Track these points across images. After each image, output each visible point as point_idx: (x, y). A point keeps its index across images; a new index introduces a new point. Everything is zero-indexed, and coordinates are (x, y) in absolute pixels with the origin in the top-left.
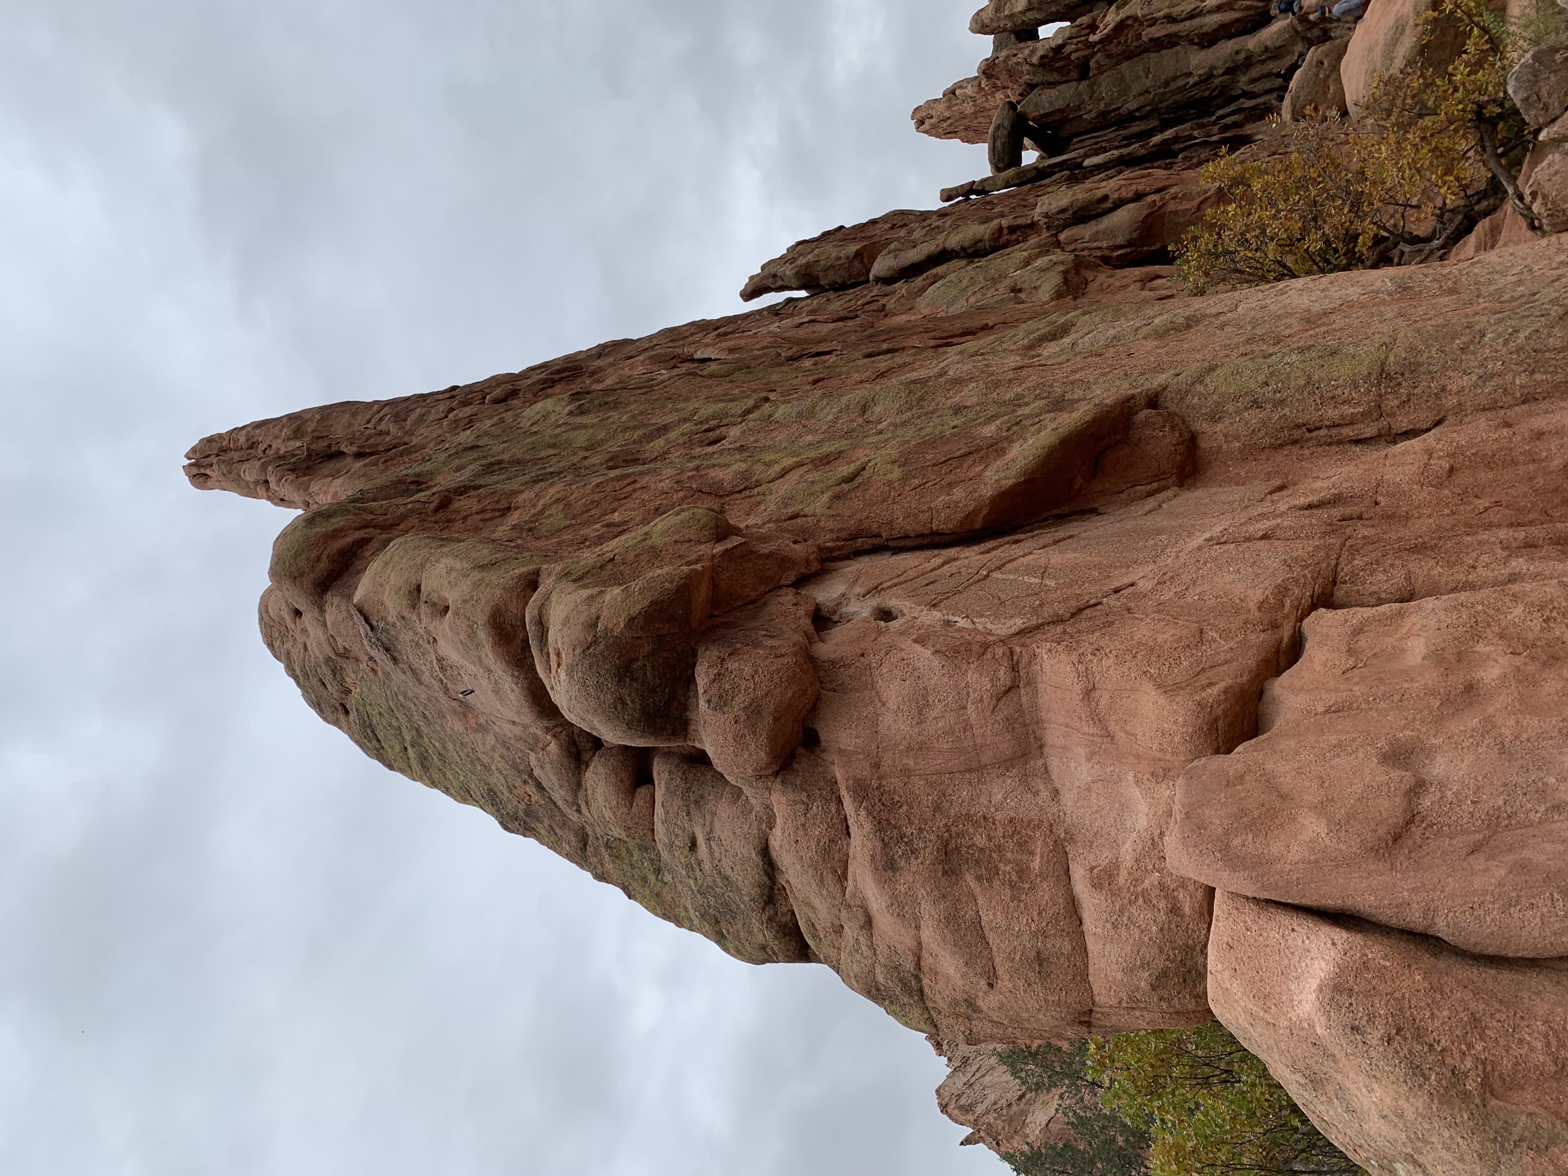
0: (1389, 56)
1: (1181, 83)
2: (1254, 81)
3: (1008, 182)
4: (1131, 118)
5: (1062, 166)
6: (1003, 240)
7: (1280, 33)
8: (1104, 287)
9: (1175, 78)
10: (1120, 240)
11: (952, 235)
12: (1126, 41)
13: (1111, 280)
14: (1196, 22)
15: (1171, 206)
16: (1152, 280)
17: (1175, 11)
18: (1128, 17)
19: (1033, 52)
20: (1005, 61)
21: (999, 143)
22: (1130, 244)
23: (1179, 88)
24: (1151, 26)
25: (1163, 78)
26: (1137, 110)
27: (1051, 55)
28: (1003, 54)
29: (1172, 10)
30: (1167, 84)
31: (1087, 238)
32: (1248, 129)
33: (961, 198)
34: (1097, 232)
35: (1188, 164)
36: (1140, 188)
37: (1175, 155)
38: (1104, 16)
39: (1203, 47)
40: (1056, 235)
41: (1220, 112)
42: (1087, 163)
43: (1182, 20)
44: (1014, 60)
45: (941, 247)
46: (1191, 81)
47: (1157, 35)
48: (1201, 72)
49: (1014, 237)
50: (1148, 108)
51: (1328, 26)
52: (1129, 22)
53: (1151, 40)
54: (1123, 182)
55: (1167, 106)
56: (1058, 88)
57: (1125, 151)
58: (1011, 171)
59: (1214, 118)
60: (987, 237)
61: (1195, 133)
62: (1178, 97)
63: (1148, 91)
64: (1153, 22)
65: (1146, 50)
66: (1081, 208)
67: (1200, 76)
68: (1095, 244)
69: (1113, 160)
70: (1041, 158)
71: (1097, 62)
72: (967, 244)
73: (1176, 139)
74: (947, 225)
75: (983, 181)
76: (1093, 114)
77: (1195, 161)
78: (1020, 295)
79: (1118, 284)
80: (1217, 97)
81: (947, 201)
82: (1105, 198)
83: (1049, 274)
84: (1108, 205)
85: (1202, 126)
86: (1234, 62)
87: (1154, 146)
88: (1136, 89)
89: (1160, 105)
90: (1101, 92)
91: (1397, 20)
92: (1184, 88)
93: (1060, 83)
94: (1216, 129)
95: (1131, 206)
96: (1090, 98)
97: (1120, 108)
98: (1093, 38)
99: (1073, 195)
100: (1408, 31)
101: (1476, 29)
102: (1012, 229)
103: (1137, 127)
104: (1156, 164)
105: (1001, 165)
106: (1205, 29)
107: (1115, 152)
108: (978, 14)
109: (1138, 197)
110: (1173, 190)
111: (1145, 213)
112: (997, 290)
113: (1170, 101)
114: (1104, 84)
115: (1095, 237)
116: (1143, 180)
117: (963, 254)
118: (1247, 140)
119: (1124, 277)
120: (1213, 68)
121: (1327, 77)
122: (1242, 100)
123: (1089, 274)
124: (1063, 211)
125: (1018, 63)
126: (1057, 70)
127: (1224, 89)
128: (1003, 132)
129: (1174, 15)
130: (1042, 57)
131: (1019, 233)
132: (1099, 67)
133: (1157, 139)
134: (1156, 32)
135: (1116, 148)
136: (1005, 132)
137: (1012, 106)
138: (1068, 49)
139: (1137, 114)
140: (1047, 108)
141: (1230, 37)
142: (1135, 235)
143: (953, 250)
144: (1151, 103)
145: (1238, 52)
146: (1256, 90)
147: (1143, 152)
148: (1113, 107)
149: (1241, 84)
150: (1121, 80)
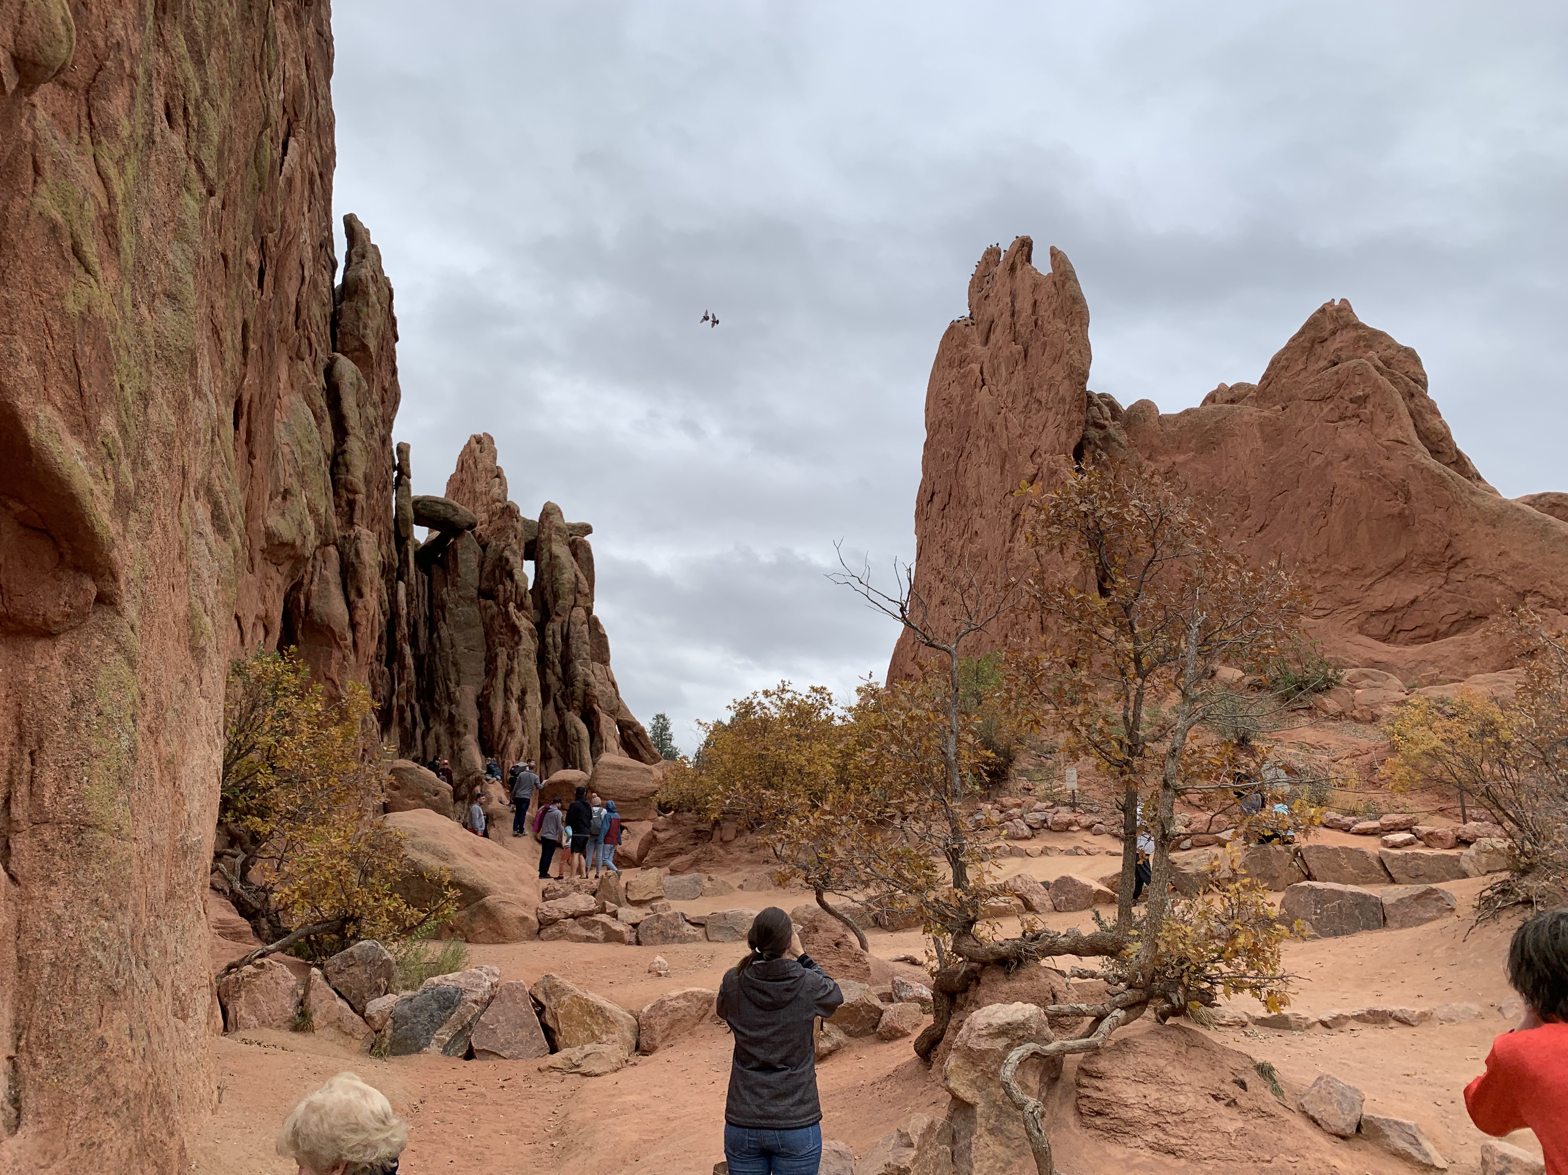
0: (425, 848)
2: (437, 739)
3: (401, 509)
4: (433, 628)
5: (404, 562)
6: (344, 493)
7: (472, 763)
8: (269, 581)
9: (458, 672)
10: (314, 603)
11: (360, 444)
12: (501, 633)
13: (274, 588)
14: (501, 694)
15: (337, 654)
16: (265, 626)
17: (515, 677)
18: (520, 638)
19: (514, 553)
20: (513, 526)
21: (440, 507)
22: (308, 611)
23: (449, 673)
24: (508, 655)
25: (461, 662)
26: (439, 637)
27: (508, 568)
28: (519, 526)
30: (455, 664)
31: (324, 572)
32: (395, 731)
33: (397, 462)
34: (328, 583)
35: (377, 675)
36: (362, 629)
37: (389, 664)
38: (527, 618)
39: (478, 697)
40: (335, 544)
41: (417, 708)
42: (401, 585)
43: (505, 682)
44: (512, 536)
45: (350, 431)
46: (452, 686)
47: (499, 661)
48: (458, 694)
49: (343, 504)
50: (438, 646)
51: (467, 801)
52: (516, 638)
53: (496, 654)
54: (371, 613)
55: (435, 662)
56: (477, 570)
57: (404, 622)
58: (411, 514)
59: (413, 701)
60: (350, 477)
62: (440, 672)
63: (453, 646)
64: (510, 658)
65: (489, 650)
66: (355, 571)
67: (454, 693)
68: (316, 579)
69: (397, 608)
70: (417, 544)
71: (491, 607)
72: (348, 457)
73: (403, 667)
74: (372, 442)
75: (408, 486)
76: (445, 597)
77: (378, 681)
78: (280, 498)
79: (268, 594)
80: (432, 707)
81: (398, 448)
82: (360, 595)
83: (295, 529)
84: (353, 596)
85: (409, 690)
86: (458, 722)
87: (402, 648)
89: (437, 656)
91: (453, 855)
92: (447, 679)
93: (481, 572)
94: (403, 702)
95: (347, 618)
97: (444, 620)
98: (512, 606)
99: (371, 566)
100: (442, 863)
101: (424, 915)
102: (351, 504)
103: (423, 633)
104: (384, 647)
105: (419, 506)
106: (492, 700)
107: (405, 611)
108: (560, 511)
109: (354, 625)
110: (352, 657)
111: (336, 630)
112: (290, 475)
113: (439, 665)
115: (323, 580)
116: (369, 631)
117: (338, 451)
118: (385, 728)
119: (274, 601)
120: (458, 705)
121: (422, 798)
122: (423, 727)
123: (286, 568)
124: (357, 554)
125: (508, 537)
126: (493, 571)
127: (438, 713)
128: (450, 513)
130: (507, 560)
131: (346, 509)
132: (485, 608)
133: (407, 649)
134: (502, 660)
135: (408, 613)
136: (449, 516)
137: (472, 526)
138: (508, 583)
139: (435, 635)
140: (461, 556)
141: (480, 721)
142: (316, 618)
143: (344, 442)
144: (442, 649)
145: (466, 726)
146: (429, 739)
147: (399, 636)
148: (447, 616)
149: (437, 727)
150: (468, 625)
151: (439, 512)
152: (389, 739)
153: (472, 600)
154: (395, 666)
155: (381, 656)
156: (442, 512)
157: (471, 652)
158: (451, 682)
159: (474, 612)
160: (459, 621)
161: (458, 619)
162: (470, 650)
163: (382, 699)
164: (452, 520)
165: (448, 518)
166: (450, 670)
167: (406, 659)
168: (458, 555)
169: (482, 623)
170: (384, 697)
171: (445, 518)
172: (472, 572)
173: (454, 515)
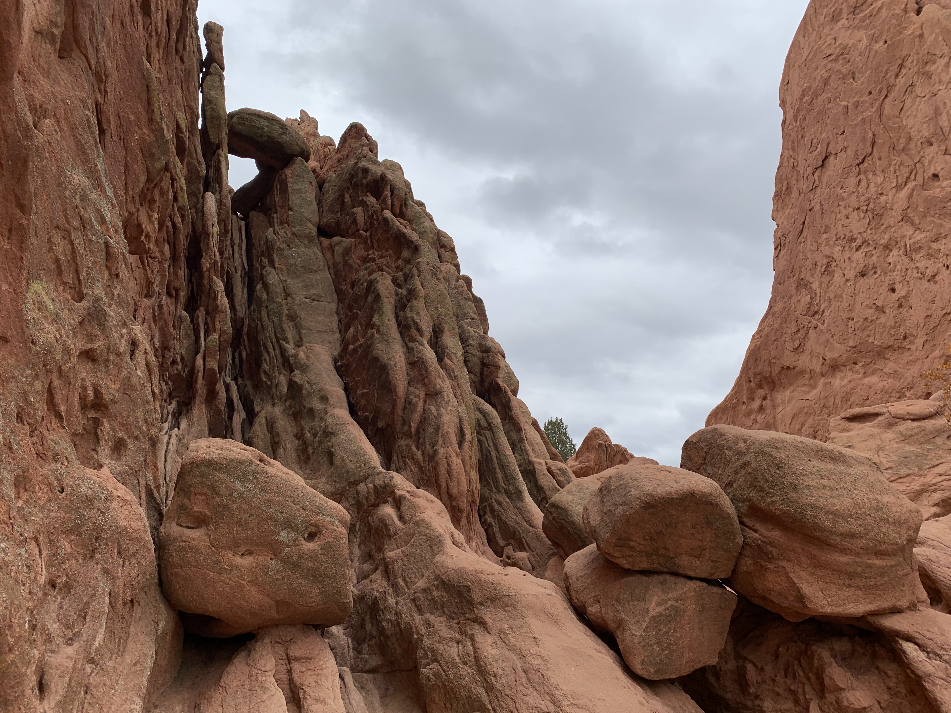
1: (290, 334)
4: (256, 278)
9: (298, 327)
14: (394, 336)
17: (420, 304)
21: (264, 123)
23: (283, 331)
25: (302, 314)
26: (266, 286)
29: (422, 299)
30: (293, 318)
35: (169, 322)
37: (190, 307)
42: (211, 199)
43: (400, 317)
46: (290, 348)
47: (376, 289)
48: (301, 356)
50: (265, 296)
55: (260, 320)
56: (315, 203)
57: (214, 244)
61: (216, 336)
62: (270, 332)
63: (287, 295)
67: (296, 356)
69: (204, 226)
76: (271, 238)
81: (205, 28)
86: (310, 394)
87: (211, 282)
88: (294, 284)
89: (264, 311)
90: (297, 246)
92: (280, 338)
93: (321, 202)
94: (213, 364)
96: (294, 234)
97: (273, 266)
105: (235, 120)
107: (216, 230)
113: (267, 323)
114: (309, 251)
120: (304, 369)
126: (341, 197)
127: (268, 389)
128: (276, 130)
129: (415, 303)
132: (332, 246)
133: (219, 287)
134: (384, 287)
136: (275, 134)
139: (259, 286)
140: (293, 186)
144: (270, 299)
145: (324, 399)
146: (256, 426)
147: (206, 264)
148: (276, 258)
149: (269, 408)
150: (308, 269)
151: (262, 128)
152: (191, 424)
153: (310, 239)
154: (201, 313)
155: (177, 290)
156: (266, 129)
157: (315, 302)
158: (288, 343)
159: (315, 254)
160: (295, 264)
161: (292, 262)
162: (314, 300)
163: (179, 360)
164: (280, 140)
165: (274, 138)
166: (285, 326)
167: (219, 298)
168: (289, 184)
169: (326, 267)
170: (182, 359)
171: (269, 137)
172: (309, 206)
173: (281, 134)
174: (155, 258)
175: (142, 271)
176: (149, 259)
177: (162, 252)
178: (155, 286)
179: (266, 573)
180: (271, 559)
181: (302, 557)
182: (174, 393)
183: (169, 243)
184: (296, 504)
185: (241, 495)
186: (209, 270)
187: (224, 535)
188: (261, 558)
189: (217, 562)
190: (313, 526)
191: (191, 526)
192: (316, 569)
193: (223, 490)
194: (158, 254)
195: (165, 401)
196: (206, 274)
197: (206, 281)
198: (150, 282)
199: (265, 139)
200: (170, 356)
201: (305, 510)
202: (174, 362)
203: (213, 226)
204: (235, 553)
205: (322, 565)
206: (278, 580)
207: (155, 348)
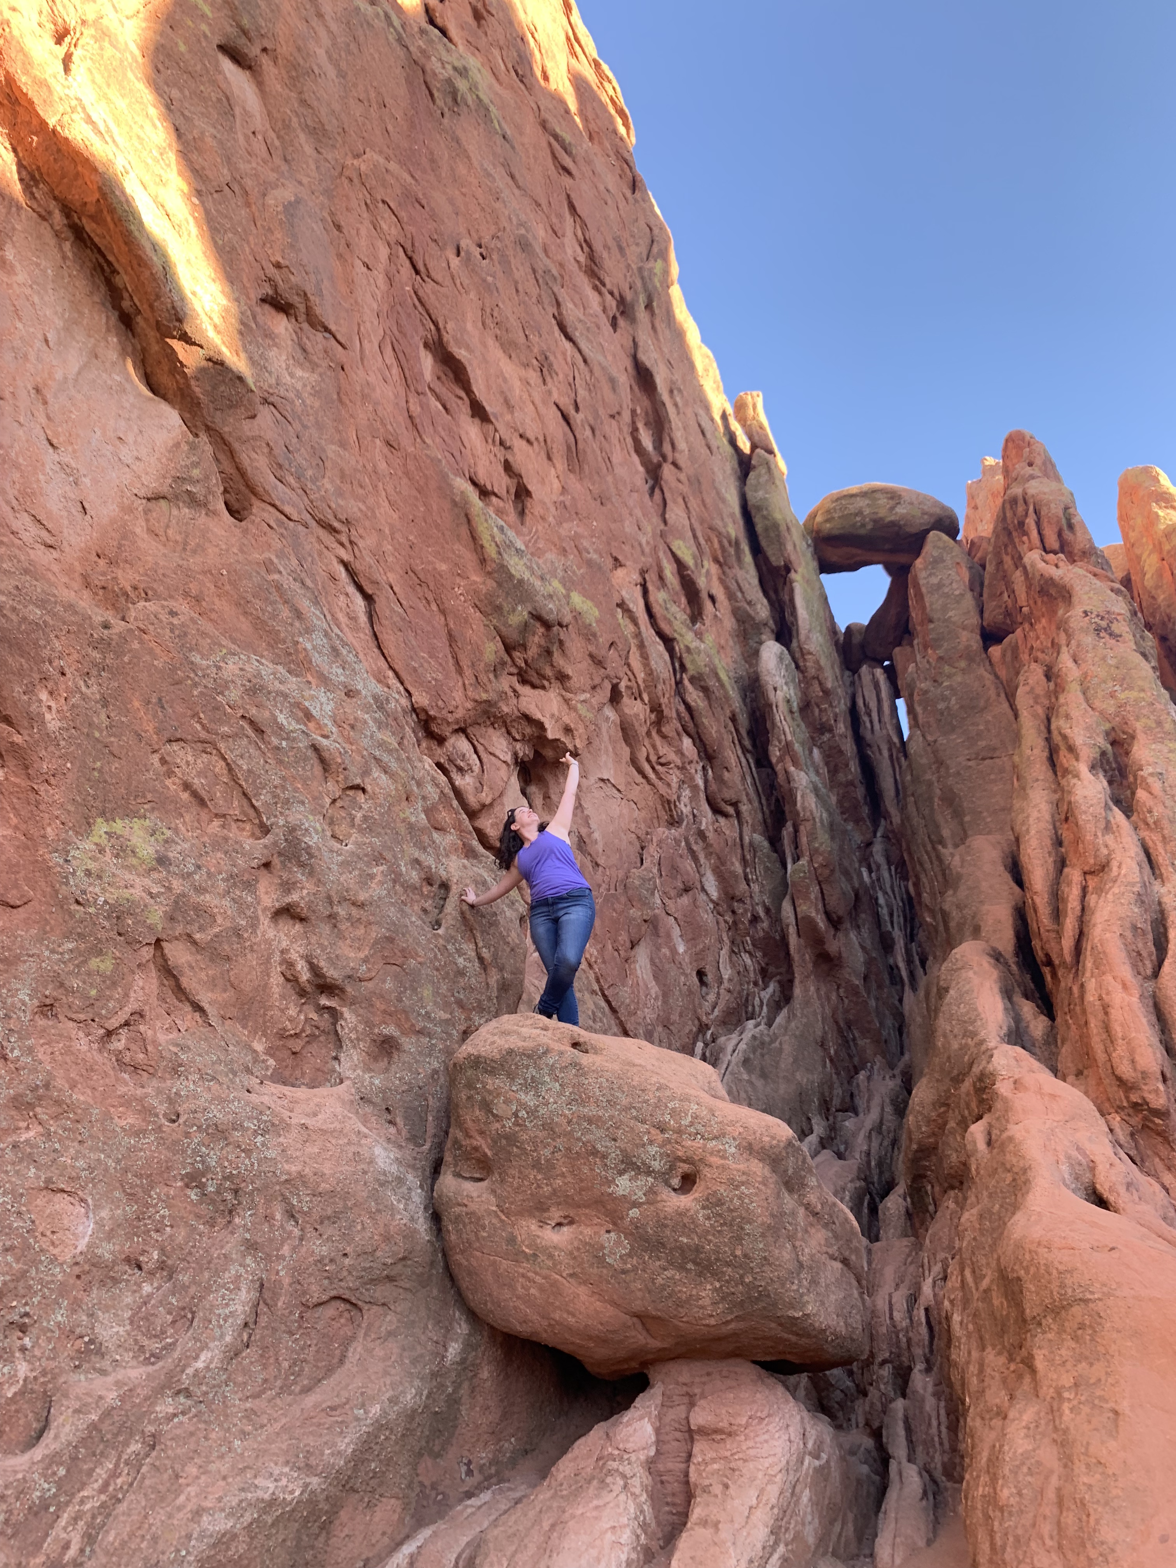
1: (948, 829)
25: (963, 789)
30: (949, 800)
46: (949, 852)
48: (960, 864)
62: (922, 834)
67: (952, 865)
87: (789, 778)
88: (950, 743)
90: (949, 677)
92: (936, 842)
93: (977, 596)
96: (942, 659)
114: (969, 678)
140: (928, 581)
151: (860, 513)
152: (791, 1016)
153: (970, 657)
154: (787, 832)
155: (735, 804)
156: (867, 511)
157: (987, 762)
158: (945, 846)
159: (980, 678)
160: (948, 708)
161: (941, 706)
162: (984, 759)
163: (762, 914)
164: (892, 518)
165: (881, 519)
166: (940, 818)
167: (799, 798)
168: (922, 582)
169: (1003, 695)
170: (767, 911)
171: (875, 521)
172: (958, 602)
173: (892, 508)
174: (669, 763)
175: (648, 787)
176: (658, 767)
177: (680, 752)
178: (682, 806)
179: (600, 1261)
180: (608, 1232)
181: (666, 1226)
182: (772, 969)
183: (689, 735)
184: (643, 1122)
185: (532, 1113)
186: (781, 759)
187: (517, 1190)
188: (588, 1231)
189: (512, 1240)
190: (684, 1161)
191: (477, 1175)
192: (698, 1249)
193: (500, 1108)
194: (672, 756)
195: (756, 984)
196: (779, 768)
197: (781, 778)
198: (669, 802)
199: (869, 526)
200: (746, 911)
201: (663, 1131)
202: (755, 919)
203: (775, 689)
204: (542, 1223)
205: (710, 1241)
206: (624, 1272)
207: (712, 901)
